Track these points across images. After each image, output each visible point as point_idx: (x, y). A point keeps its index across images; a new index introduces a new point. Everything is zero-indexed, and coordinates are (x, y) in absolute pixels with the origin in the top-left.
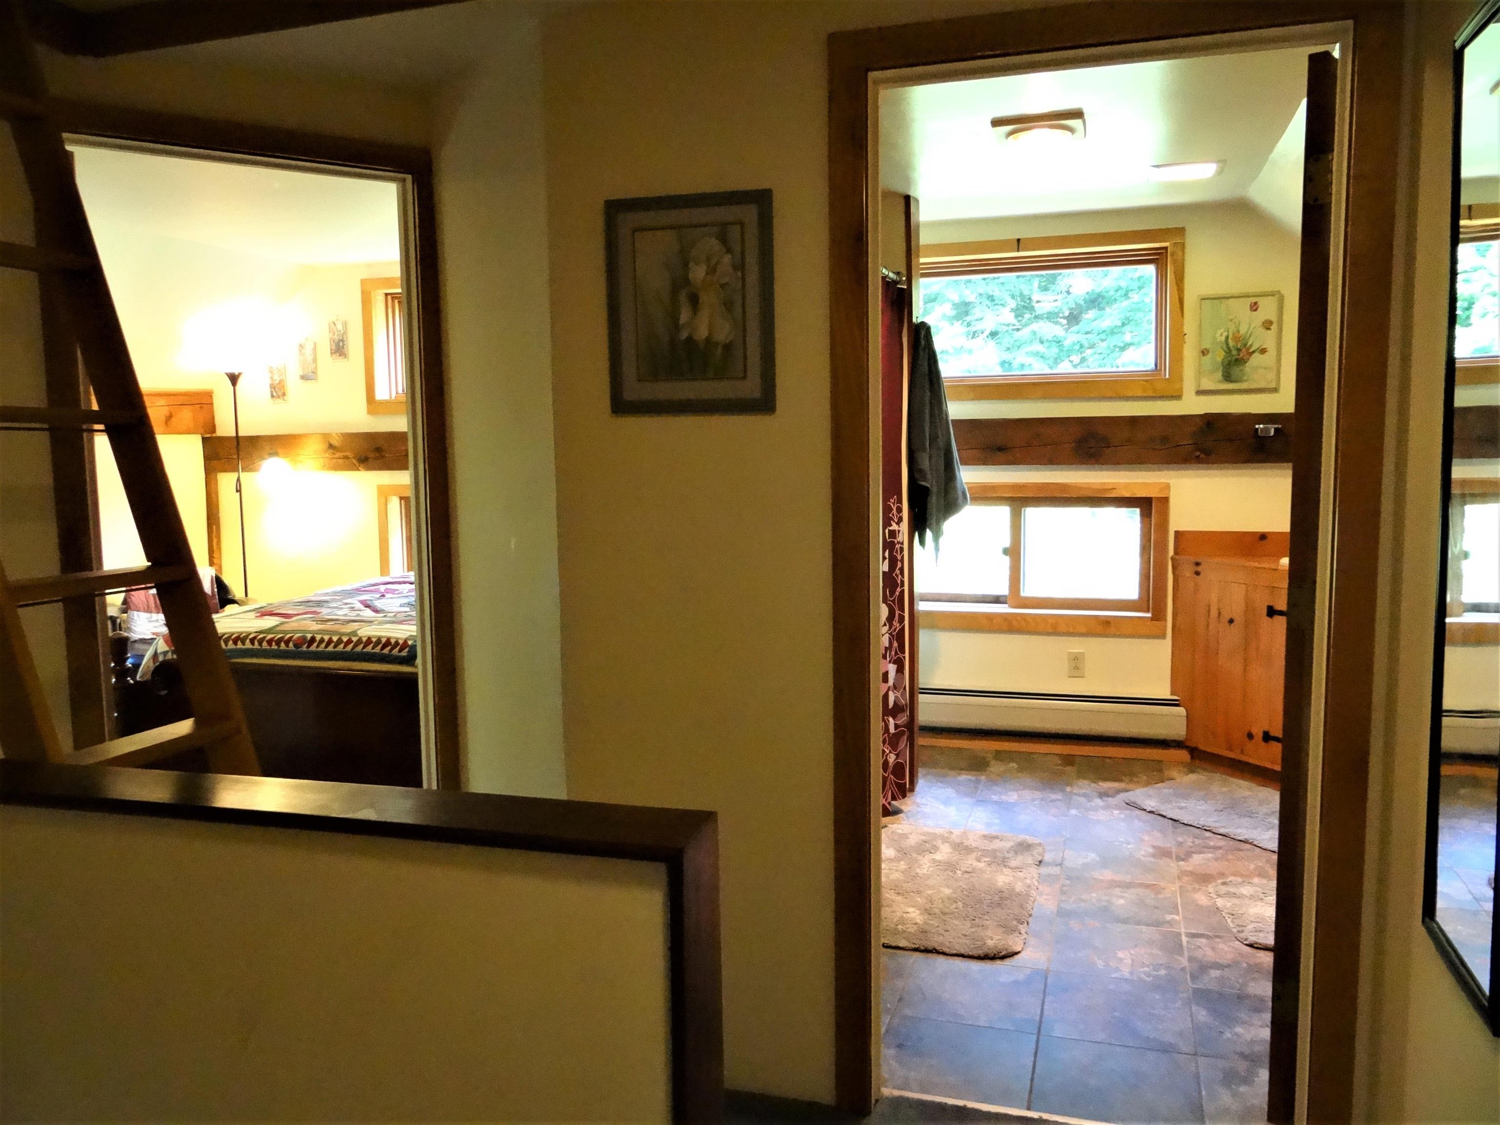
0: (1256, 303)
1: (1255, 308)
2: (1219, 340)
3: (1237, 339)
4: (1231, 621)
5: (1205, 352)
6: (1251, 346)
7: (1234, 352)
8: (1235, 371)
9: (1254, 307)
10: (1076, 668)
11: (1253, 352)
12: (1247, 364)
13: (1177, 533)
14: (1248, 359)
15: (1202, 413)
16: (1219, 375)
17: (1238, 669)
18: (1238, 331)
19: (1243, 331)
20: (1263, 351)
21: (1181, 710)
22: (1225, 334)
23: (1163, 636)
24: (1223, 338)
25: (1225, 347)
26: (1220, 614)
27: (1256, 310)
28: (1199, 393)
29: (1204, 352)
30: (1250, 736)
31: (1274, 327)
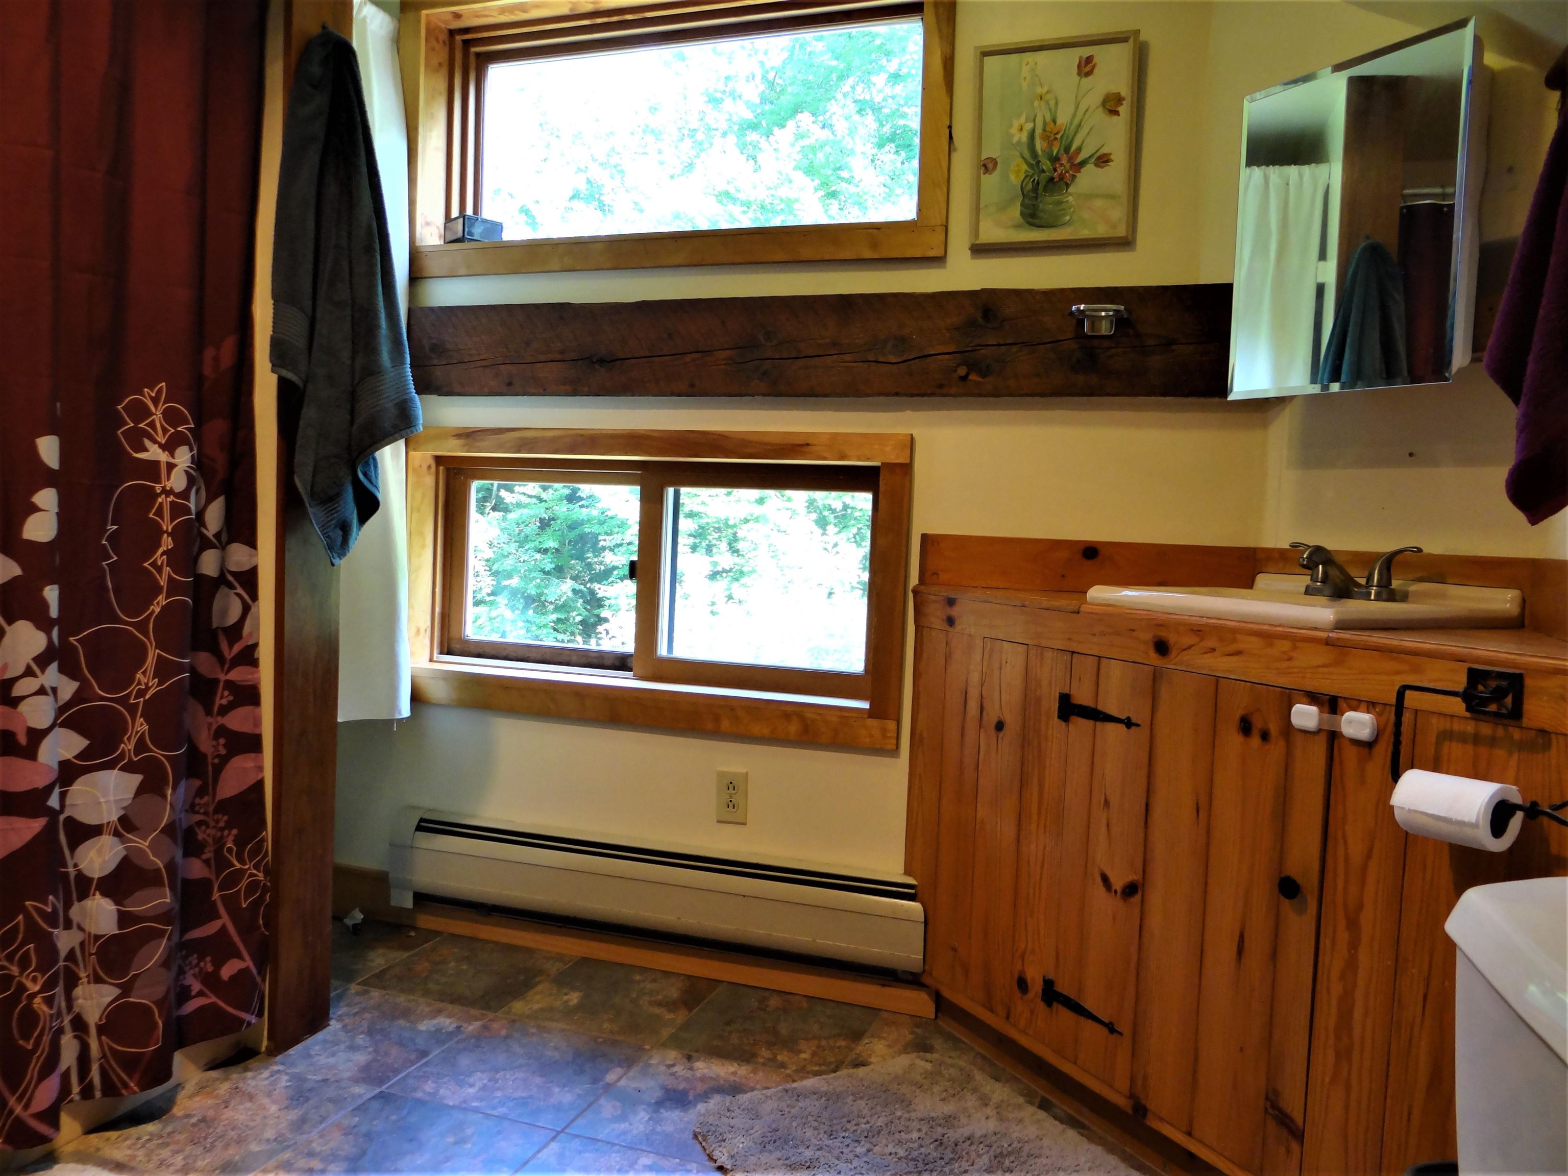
0: (1089, 60)
1: (1088, 69)
2: (1015, 139)
3: (1050, 137)
4: (1000, 726)
5: (990, 166)
6: (1079, 150)
7: (1046, 165)
8: (1047, 203)
9: (1086, 67)
10: (731, 805)
11: (1083, 163)
12: (1071, 190)
13: (924, 537)
14: (1074, 177)
16: (1015, 212)
17: (1008, 830)
18: (1054, 121)
19: (1063, 119)
20: (1103, 160)
21: (915, 907)
22: (1029, 126)
23: (894, 752)
24: (1024, 137)
25: (1027, 154)
26: (982, 709)
27: (1088, 74)
28: (980, 250)
29: (987, 166)
30: (1022, 984)
31: (1124, 109)
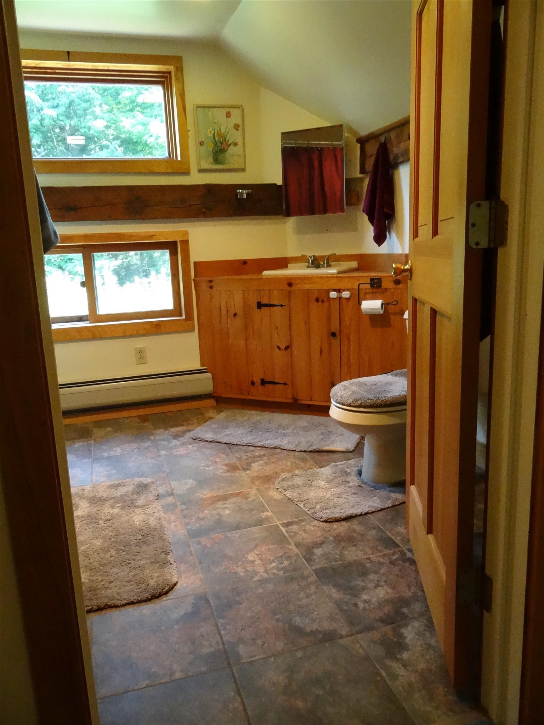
0: (229, 112)
1: (228, 116)
2: (209, 135)
3: (220, 136)
4: (235, 315)
5: (202, 144)
6: (228, 140)
7: (219, 144)
8: (221, 156)
9: (228, 115)
10: (141, 358)
11: (230, 145)
12: (227, 153)
13: (195, 263)
14: (227, 149)
15: (204, 183)
16: (211, 159)
17: (242, 343)
18: (220, 130)
19: (223, 131)
20: (235, 144)
21: (209, 375)
22: (213, 132)
23: (193, 330)
24: (212, 135)
25: (213, 141)
26: (227, 311)
27: (229, 117)
28: (201, 171)
29: (201, 144)
30: (253, 383)
31: (240, 129)
